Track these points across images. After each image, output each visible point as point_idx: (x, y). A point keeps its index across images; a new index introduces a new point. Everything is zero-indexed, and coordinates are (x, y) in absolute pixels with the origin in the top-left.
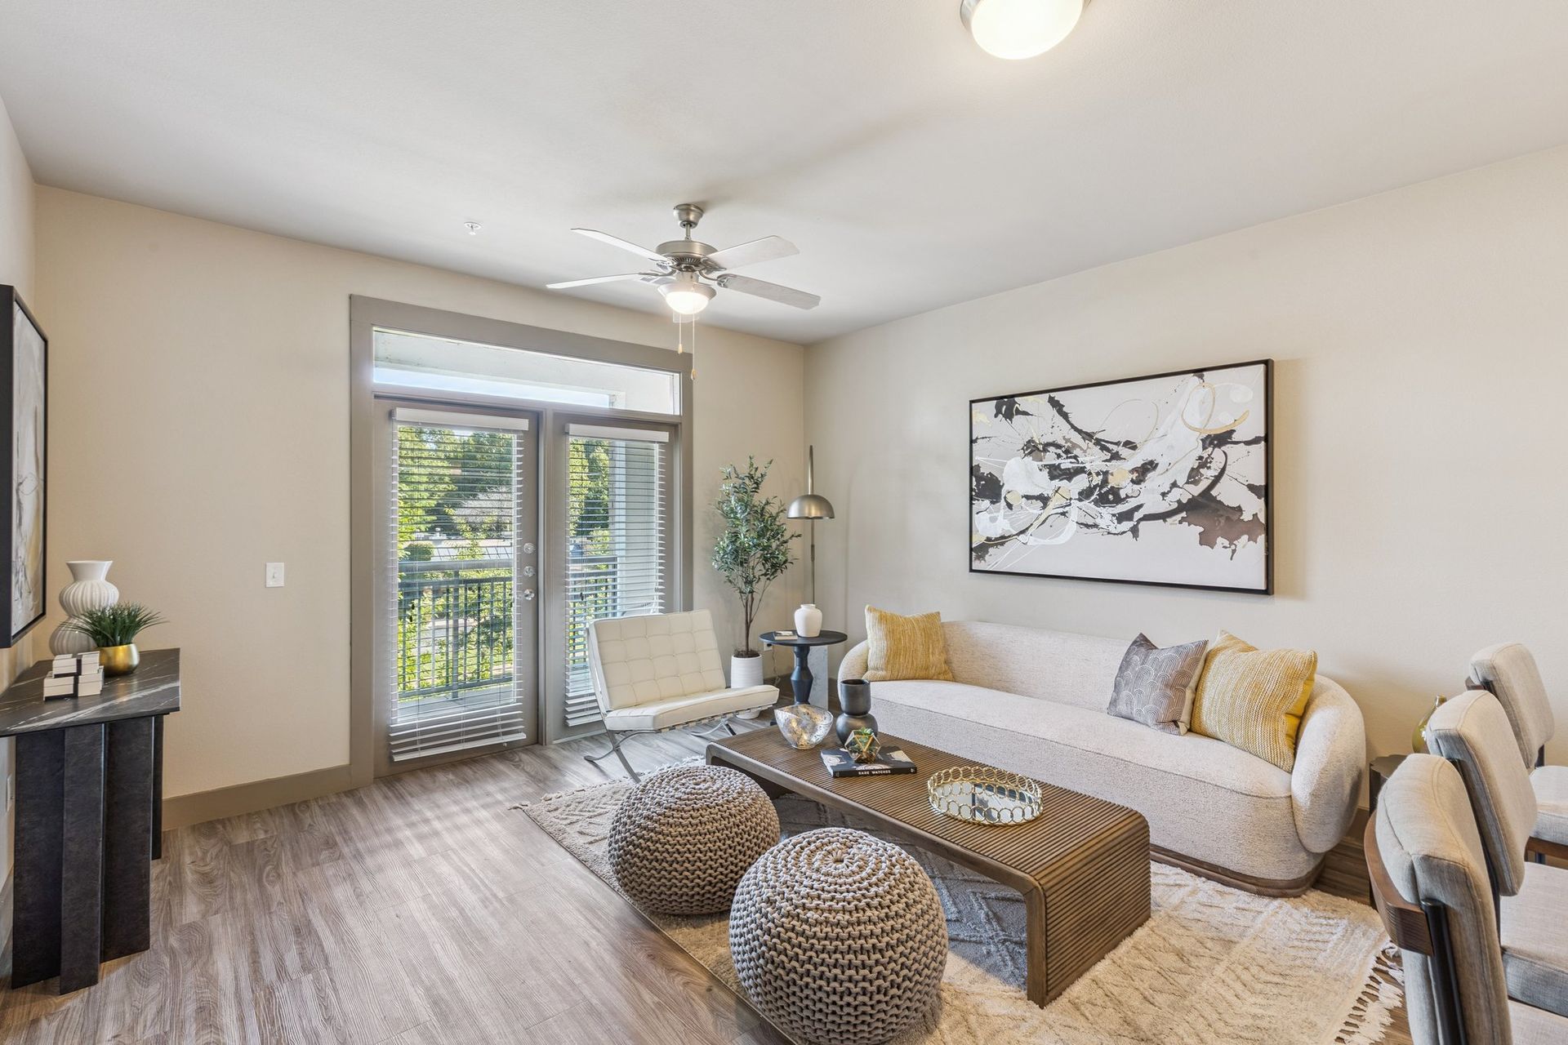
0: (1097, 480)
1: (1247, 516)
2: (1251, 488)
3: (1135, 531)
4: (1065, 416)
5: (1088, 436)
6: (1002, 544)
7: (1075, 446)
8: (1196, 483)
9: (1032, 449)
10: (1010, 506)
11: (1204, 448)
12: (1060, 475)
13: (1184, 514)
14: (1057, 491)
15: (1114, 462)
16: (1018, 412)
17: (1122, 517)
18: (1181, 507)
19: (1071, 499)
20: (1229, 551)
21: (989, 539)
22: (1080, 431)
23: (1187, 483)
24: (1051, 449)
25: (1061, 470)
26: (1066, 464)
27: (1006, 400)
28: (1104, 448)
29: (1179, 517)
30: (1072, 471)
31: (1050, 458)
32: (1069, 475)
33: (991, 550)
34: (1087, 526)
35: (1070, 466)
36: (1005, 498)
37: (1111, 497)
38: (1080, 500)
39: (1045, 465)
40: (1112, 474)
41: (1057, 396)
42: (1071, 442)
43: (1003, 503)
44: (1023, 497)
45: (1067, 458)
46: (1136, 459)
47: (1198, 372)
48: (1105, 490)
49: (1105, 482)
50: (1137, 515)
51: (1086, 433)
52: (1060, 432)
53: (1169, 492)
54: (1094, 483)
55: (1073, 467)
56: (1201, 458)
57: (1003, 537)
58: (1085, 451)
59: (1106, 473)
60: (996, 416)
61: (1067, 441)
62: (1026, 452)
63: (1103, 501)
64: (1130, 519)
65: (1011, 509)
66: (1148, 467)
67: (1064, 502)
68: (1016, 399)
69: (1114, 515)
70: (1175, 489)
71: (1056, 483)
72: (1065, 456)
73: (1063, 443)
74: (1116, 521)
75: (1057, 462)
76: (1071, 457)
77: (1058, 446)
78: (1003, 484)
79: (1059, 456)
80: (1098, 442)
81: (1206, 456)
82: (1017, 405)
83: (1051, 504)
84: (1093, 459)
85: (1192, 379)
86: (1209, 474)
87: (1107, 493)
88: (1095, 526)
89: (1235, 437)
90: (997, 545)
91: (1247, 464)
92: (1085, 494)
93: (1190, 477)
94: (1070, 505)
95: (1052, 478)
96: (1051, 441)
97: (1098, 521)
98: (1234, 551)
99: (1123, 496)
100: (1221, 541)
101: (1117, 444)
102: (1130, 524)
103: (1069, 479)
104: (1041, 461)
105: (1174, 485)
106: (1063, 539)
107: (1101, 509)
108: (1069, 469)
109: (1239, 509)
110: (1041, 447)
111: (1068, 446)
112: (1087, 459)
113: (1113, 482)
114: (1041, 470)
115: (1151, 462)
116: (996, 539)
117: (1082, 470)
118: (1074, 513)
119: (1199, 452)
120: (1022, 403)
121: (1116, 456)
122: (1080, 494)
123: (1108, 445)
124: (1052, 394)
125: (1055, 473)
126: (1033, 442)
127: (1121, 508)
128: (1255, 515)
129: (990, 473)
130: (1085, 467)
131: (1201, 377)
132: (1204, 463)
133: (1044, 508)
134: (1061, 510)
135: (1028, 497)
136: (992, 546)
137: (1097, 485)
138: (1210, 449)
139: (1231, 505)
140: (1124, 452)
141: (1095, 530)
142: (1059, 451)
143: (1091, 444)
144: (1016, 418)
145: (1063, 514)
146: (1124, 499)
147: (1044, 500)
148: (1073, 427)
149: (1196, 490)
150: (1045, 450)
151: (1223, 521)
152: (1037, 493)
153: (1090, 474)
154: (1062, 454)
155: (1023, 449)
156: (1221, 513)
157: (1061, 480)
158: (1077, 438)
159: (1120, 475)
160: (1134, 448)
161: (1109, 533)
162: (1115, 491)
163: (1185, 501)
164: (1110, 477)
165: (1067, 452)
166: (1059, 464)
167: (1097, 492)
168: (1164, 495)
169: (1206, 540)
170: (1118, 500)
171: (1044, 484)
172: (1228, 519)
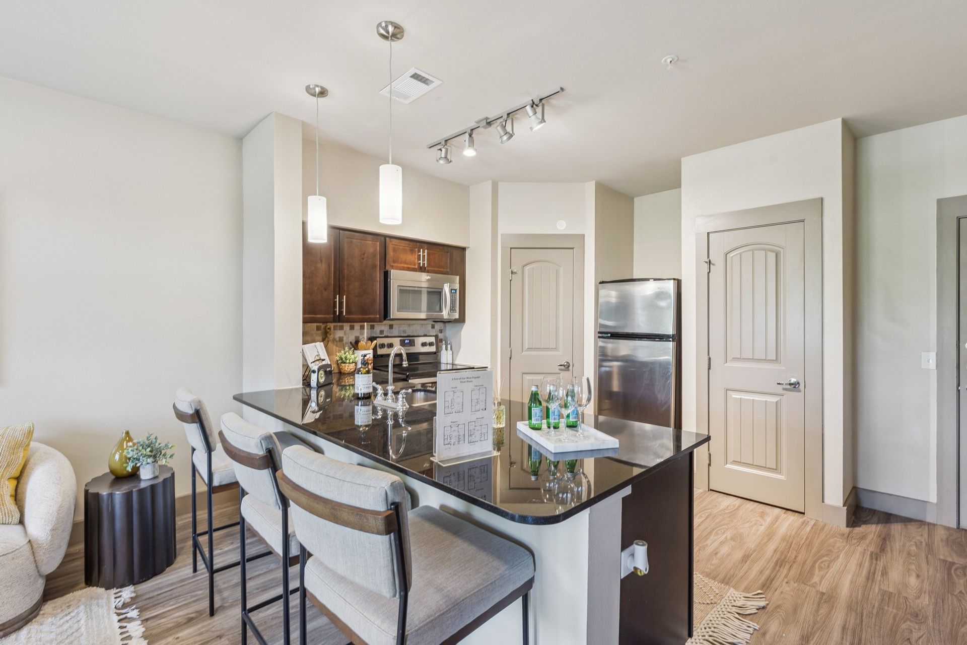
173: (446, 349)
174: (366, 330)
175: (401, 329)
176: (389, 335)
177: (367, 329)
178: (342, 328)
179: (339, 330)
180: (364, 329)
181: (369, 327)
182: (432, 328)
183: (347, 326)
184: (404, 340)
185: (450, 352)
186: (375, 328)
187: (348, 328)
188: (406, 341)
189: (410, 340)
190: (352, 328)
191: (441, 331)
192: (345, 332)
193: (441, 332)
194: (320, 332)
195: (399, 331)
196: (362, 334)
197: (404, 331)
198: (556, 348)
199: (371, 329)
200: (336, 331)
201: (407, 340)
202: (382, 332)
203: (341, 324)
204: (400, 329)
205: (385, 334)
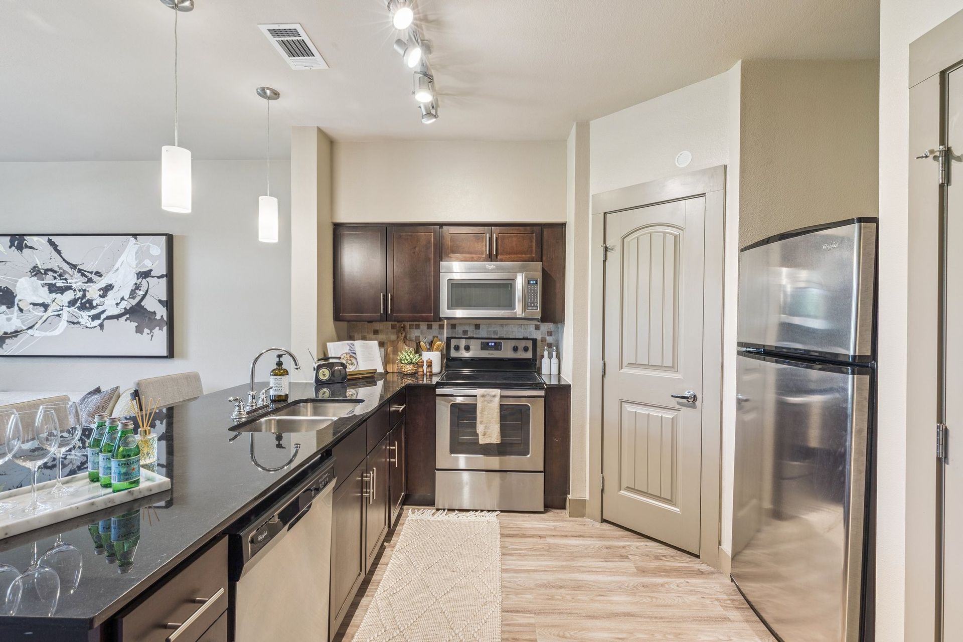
0: (80, 294)
1: (158, 317)
2: (160, 301)
3: (101, 326)
4: (59, 252)
5: (73, 266)
6: (16, 336)
7: (65, 272)
8: (134, 298)
9: (36, 272)
10: (21, 310)
11: (138, 279)
12: (56, 291)
13: (128, 316)
14: (54, 301)
15: (89, 284)
16: (27, 247)
17: (95, 317)
18: (126, 312)
19: (63, 306)
20: (150, 336)
21: (5, 333)
22: (68, 263)
23: (129, 298)
24: (50, 273)
25: (57, 287)
26: (60, 283)
27: (18, 237)
28: (83, 275)
29: (125, 317)
30: (64, 288)
31: (49, 279)
32: (62, 290)
33: (7, 341)
34: (73, 323)
35: (63, 285)
36: (18, 304)
37: (87, 305)
38: (69, 307)
39: (46, 284)
40: (88, 292)
41: (54, 239)
42: (63, 270)
43: (16, 308)
44: (30, 304)
45: (61, 279)
46: (102, 283)
47: (135, 235)
48: (84, 300)
49: (84, 296)
50: (103, 316)
51: (72, 264)
52: (56, 263)
53: (120, 303)
54: (77, 296)
55: (64, 286)
56: (136, 284)
57: (16, 332)
58: (72, 276)
59: (84, 291)
60: (10, 247)
61: (61, 268)
62: (33, 274)
63: (83, 307)
64: (99, 319)
65: (22, 312)
66: (108, 288)
67: (58, 308)
68: (25, 237)
69: (89, 316)
70: (123, 301)
71: (54, 295)
72: (59, 278)
73: (57, 269)
74: (90, 320)
75: (54, 282)
76: (63, 279)
77: (55, 272)
78: (16, 295)
79: (55, 278)
80: (80, 271)
81: (138, 283)
82: (25, 242)
83: (50, 309)
84: (76, 281)
85: (132, 239)
86: (141, 293)
87: (86, 302)
88: (78, 323)
89: (153, 274)
90: (12, 337)
91: (158, 288)
92: (72, 303)
93: (130, 295)
94: (62, 310)
95: (51, 292)
96: (50, 268)
97: (80, 320)
98: (152, 336)
99: (95, 305)
100: (146, 331)
101: (91, 273)
102: (97, 322)
103: (62, 294)
104: (43, 280)
105: (123, 299)
106: (57, 332)
107: (81, 313)
108: (61, 287)
109: (154, 313)
110: (43, 271)
111: (61, 272)
112: (74, 281)
113: (88, 296)
114: (43, 286)
115: (110, 285)
116: (11, 333)
117: (69, 288)
118: (65, 316)
119: (135, 280)
120: (29, 240)
121: (90, 280)
122: (69, 303)
123: (86, 273)
124: (50, 237)
125: (53, 289)
126: (38, 267)
127: (94, 312)
128: (162, 316)
129: (6, 287)
130: (71, 286)
131: (136, 238)
132: (137, 287)
133: (45, 311)
134: (56, 313)
135: (34, 304)
136: (8, 338)
137: (79, 298)
138: (141, 279)
139: (151, 311)
140: (95, 278)
141: (78, 325)
142: (55, 275)
143: (76, 272)
144: (25, 251)
145: (58, 315)
146: (95, 307)
147: (45, 306)
148: (64, 260)
149: (134, 302)
150: (46, 274)
151: (147, 319)
152: (40, 302)
153: (75, 290)
154: (57, 277)
155: (30, 272)
156: (145, 315)
157: (56, 294)
158: (66, 267)
159: (93, 292)
160: (101, 276)
161: (87, 327)
162: (90, 302)
163: (128, 309)
164: (87, 293)
165: (60, 275)
166: (55, 283)
167: (79, 302)
168: (117, 304)
169: (139, 330)
170: (92, 307)
171: (44, 296)
172: (149, 318)
173: (550, 357)
174: (445, 330)
175: (492, 329)
176: (475, 336)
177: (447, 328)
178: (418, 327)
179: (416, 329)
180: (443, 328)
181: (450, 327)
182: (536, 329)
183: (424, 326)
184: (488, 343)
185: (554, 360)
186: (457, 328)
187: (426, 327)
188: (490, 344)
189: (495, 343)
190: (430, 327)
191: (550, 333)
192: (422, 331)
193: (551, 335)
194: (395, 330)
195: (488, 331)
196: (442, 334)
197: (495, 333)
198: (673, 367)
199: (451, 329)
200: (411, 330)
201: (492, 342)
202: (465, 332)
203: (417, 323)
204: (489, 330)
205: (470, 334)
